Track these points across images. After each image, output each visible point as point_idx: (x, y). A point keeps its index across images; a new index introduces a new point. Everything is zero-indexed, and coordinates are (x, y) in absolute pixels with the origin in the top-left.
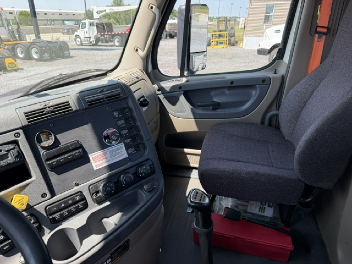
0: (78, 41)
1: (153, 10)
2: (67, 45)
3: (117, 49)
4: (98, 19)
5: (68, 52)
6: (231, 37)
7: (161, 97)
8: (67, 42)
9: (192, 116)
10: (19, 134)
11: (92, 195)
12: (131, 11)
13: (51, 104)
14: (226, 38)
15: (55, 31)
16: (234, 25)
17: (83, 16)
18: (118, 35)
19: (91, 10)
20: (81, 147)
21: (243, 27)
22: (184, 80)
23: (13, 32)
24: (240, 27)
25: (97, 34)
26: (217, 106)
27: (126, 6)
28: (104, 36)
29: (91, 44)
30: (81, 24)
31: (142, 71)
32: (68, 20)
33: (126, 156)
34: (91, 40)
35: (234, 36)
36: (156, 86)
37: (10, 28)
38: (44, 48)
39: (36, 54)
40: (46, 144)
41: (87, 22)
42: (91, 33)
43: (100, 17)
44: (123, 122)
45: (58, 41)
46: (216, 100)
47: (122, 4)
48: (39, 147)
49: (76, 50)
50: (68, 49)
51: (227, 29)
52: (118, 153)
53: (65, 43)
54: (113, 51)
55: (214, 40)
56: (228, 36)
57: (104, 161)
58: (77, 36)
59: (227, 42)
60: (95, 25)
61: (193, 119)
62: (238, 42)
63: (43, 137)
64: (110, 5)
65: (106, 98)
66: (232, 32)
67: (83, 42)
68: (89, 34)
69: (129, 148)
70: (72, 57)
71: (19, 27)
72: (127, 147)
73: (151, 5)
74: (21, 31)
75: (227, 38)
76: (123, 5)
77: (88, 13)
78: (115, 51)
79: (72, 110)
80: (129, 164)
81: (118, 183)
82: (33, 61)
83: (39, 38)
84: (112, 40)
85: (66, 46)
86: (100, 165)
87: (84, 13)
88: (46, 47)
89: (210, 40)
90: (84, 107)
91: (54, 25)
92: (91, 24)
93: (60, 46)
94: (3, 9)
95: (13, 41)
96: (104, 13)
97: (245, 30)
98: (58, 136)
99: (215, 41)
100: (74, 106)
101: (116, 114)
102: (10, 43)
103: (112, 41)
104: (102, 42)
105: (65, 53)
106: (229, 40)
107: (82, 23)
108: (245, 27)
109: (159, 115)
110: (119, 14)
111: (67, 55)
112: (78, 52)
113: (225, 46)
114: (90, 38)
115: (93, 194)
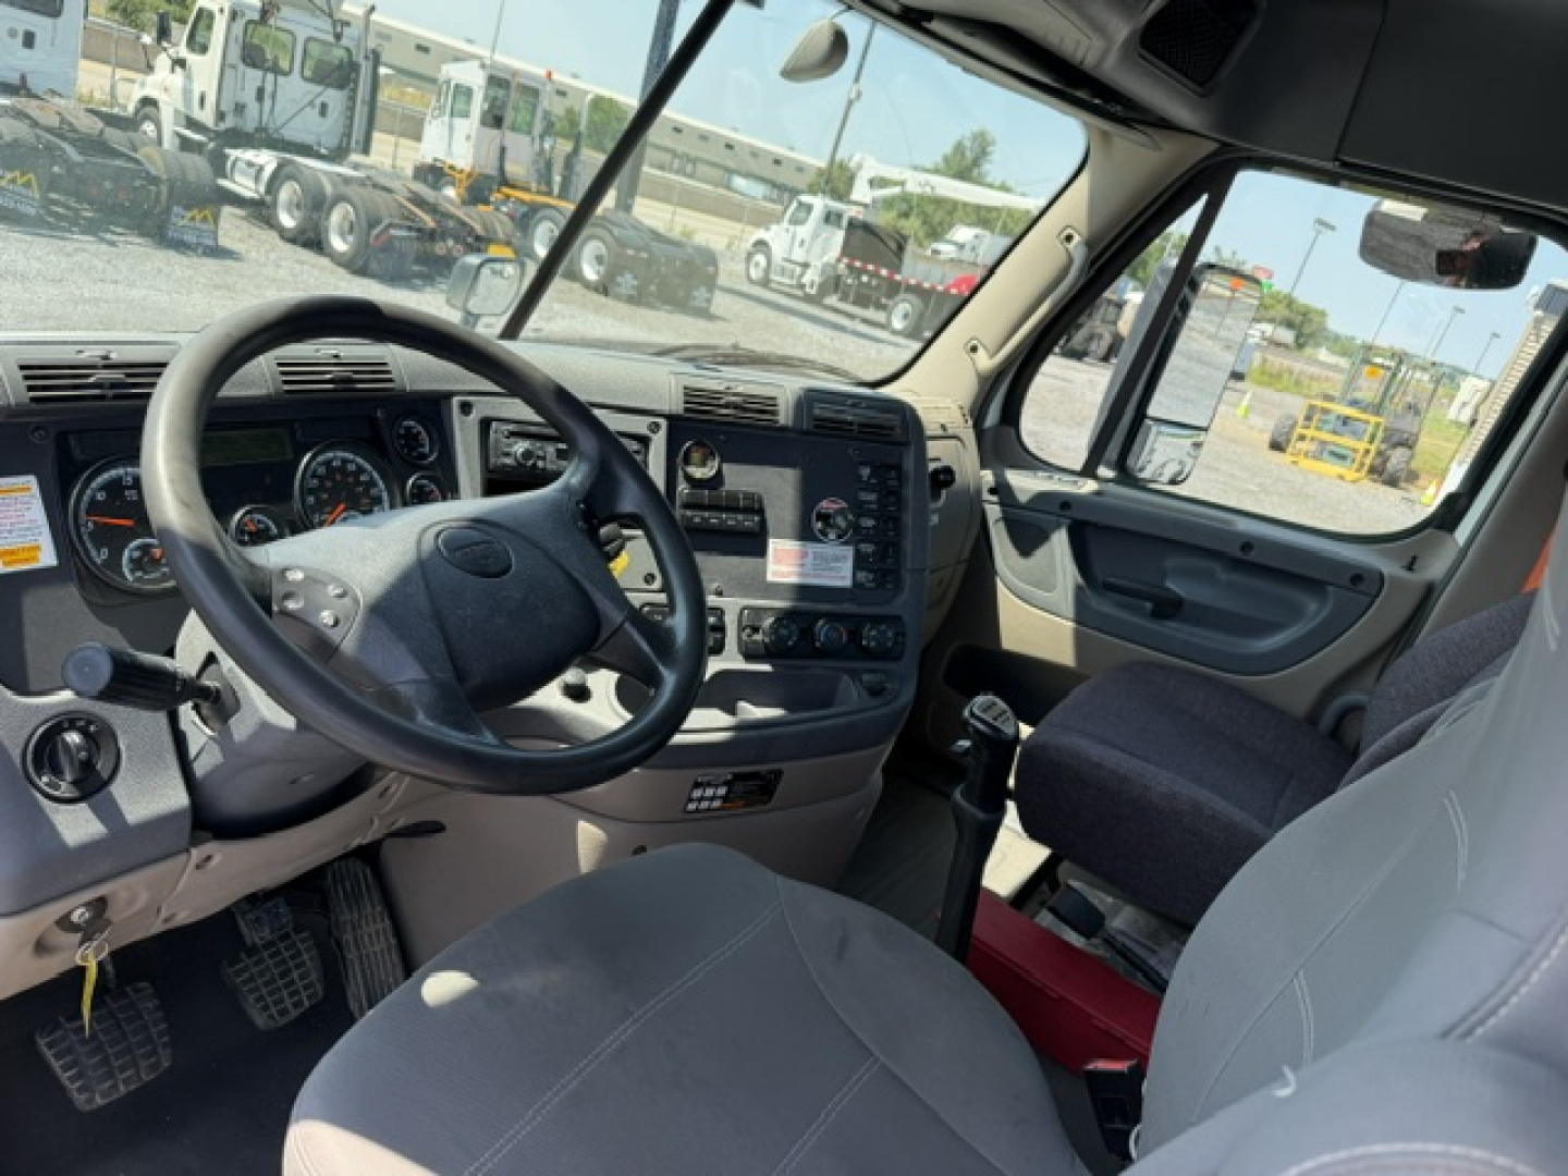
0: (757, 265)
1: (1071, 246)
2: (716, 266)
3: (890, 343)
4: (865, 206)
5: (707, 295)
6: (1395, 446)
7: (993, 511)
8: (719, 257)
9: (1070, 610)
10: (657, 425)
11: (741, 628)
12: (1004, 215)
13: (740, 389)
14: (1371, 441)
15: (691, 201)
16: (1427, 396)
17: (809, 178)
18: (917, 290)
19: (852, 165)
20: (761, 511)
21: (1465, 417)
22: (1089, 486)
23: (549, 165)
24: (1452, 414)
25: (839, 260)
26: (1168, 608)
27: (990, 186)
28: (859, 277)
29: (799, 293)
30: (795, 204)
31: (964, 415)
32: (747, 175)
33: (847, 583)
34: (806, 280)
35: (1408, 443)
36: (988, 477)
37: (547, 146)
38: (630, 252)
39: (594, 263)
40: (698, 472)
41: (819, 203)
42: (817, 249)
43: (874, 201)
44: (872, 497)
45: (685, 239)
46: (1174, 586)
47: (975, 172)
48: (680, 473)
49: (737, 298)
50: (711, 283)
51: (1387, 402)
52: (832, 569)
53: (710, 258)
54: (874, 344)
55: (1309, 433)
56: (1380, 434)
57: (796, 569)
58: (761, 245)
59: (1368, 461)
60: (845, 223)
61: (1071, 624)
62: (1423, 476)
63: (696, 456)
64: (929, 165)
65: (860, 425)
66: (1407, 424)
67: (773, 277)
68: (808, 251)
69: (862, 569)
70: (711, 317)
71: (576, 151)
72: (860, 562)
73: (1069, 231)
74: (578, 168)
75: (1377, 442)
76: (979, 182)
77: (836, 173)
78: (881, 346)
79: (777, 422)
80: (848, 608)
81: (807, 633)
82: (576, 286)
83: (628, 208)
84: (883, 301)
85: (711, 269)
86: (783, 575)
87: (819, 169)
88: (638, 249)
89: (1293, 426)
90: (805, 427)
91: (691, 176)
92: (831, 218)
93: (688, 263)
94: (555, 76)
95: (539, 192)
96: (896, 190)
97: (1469, 432)
98: (725, 467)
99: (1312, 439)
100: (784, 416)
101: (865, 472)
102: (526, 197)
103: (883, 307)
104: (844, 298)
105: (696, 293)
106: (1380, 453)
107: (800, 204)
108: (1473, 423)
109: (962, 568)
110: (949, 207)
111: (699, 303)
112: (741, 304)
113: (1351, 475)
114: (806, 266)
115: (744, 629)
